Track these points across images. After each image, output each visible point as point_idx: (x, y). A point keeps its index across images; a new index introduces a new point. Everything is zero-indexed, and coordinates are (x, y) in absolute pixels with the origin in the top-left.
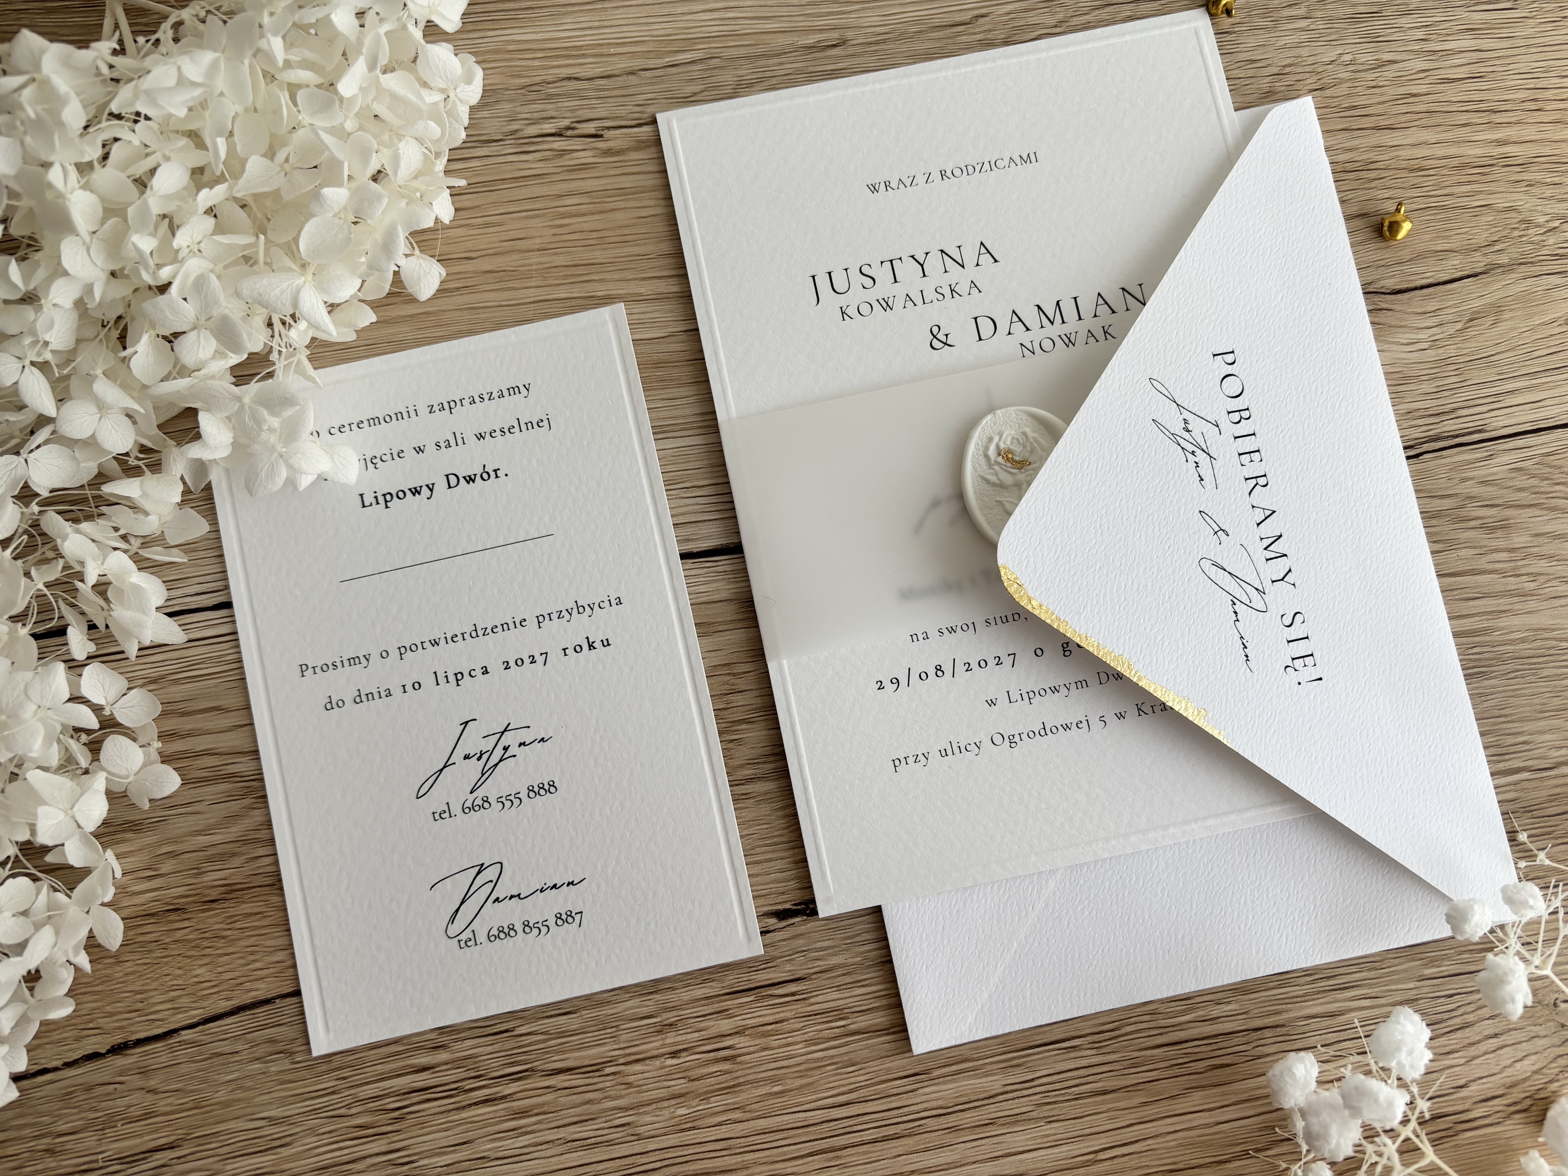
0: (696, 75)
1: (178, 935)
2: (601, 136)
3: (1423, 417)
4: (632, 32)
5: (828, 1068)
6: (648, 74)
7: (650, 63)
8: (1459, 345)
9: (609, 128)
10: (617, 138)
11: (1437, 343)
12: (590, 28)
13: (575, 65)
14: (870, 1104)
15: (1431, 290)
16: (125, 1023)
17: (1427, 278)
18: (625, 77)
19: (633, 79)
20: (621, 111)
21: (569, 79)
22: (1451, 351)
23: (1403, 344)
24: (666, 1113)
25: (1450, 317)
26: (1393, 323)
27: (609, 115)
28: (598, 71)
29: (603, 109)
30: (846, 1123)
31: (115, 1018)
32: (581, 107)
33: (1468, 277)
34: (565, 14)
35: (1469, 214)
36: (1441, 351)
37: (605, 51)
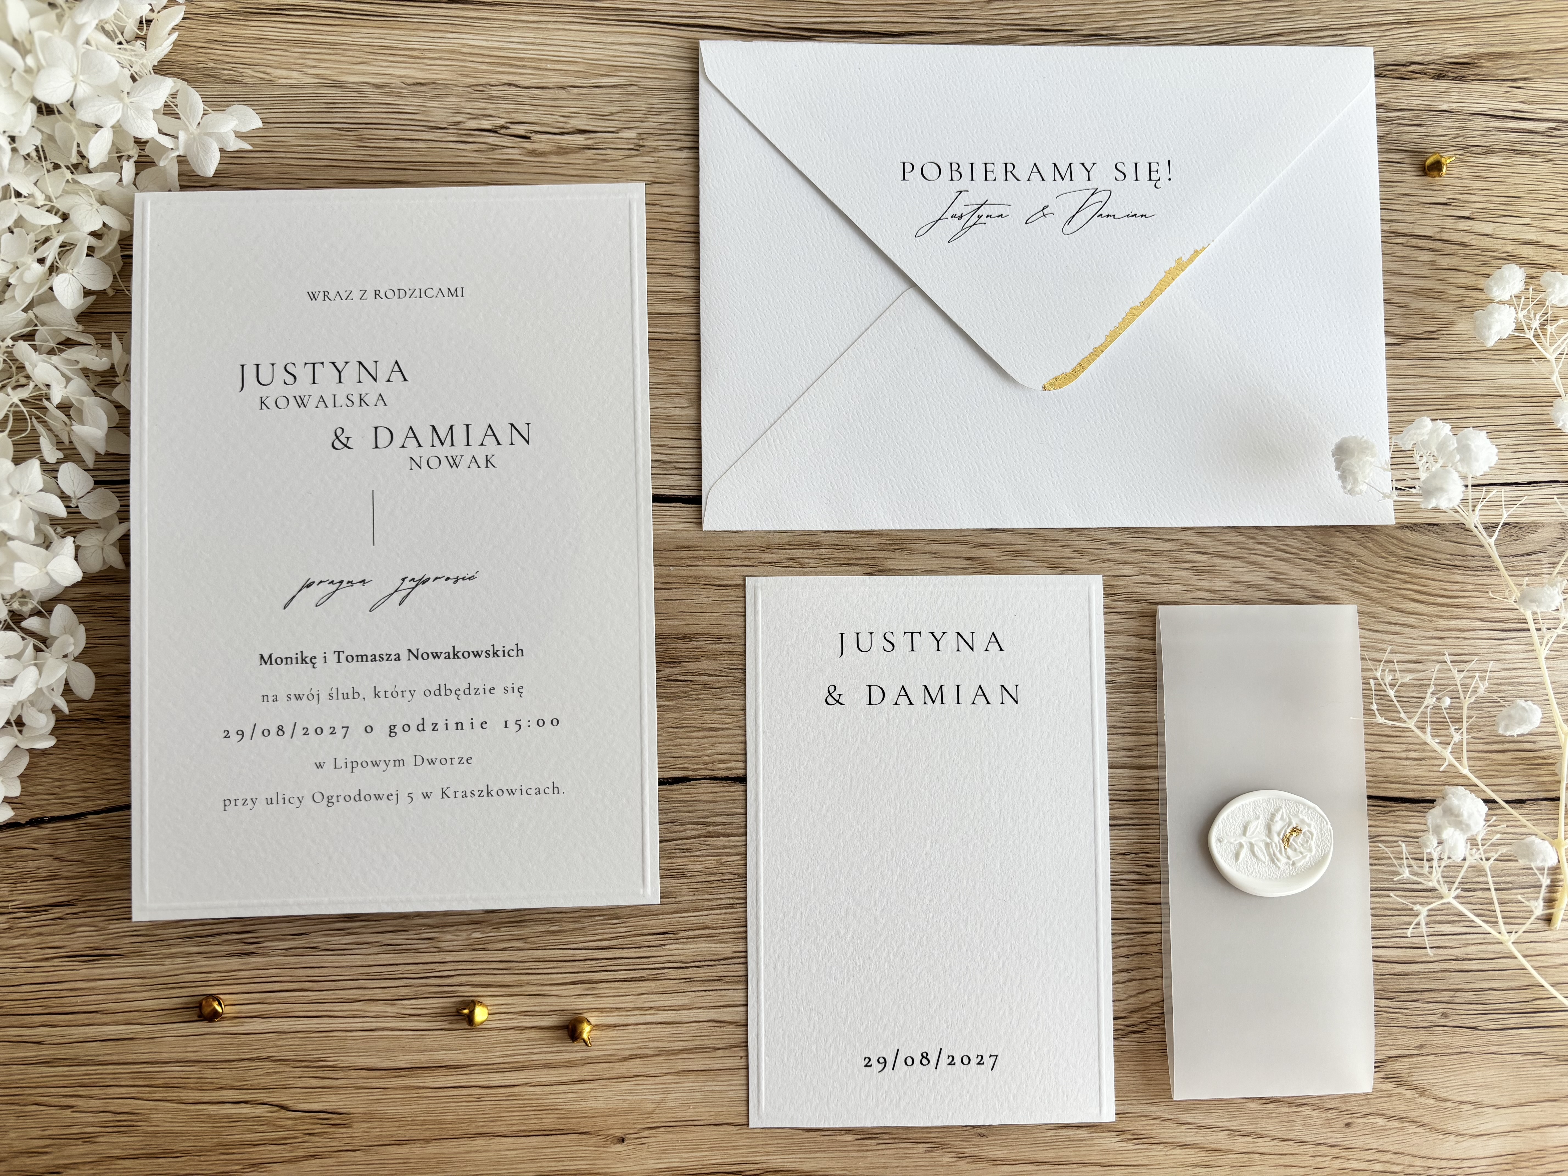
0: (615, 97)
1: (95, 739)
2: (529, 138)
4: (567, 53)
6: (576, 90)
7: (578, 82)
9: (537, 132)
10: (542, 142)
12: (533, 44)
13: (516, 73)
14: (626, 951)
16: (44, 802)
18: (556, 91)
19: (563, 94)
20: (549, 120)
21: (510, 85)
27: (538, 121)
28: (534, 82)
29: (534, 115)
31: (36, 797)
32: (516, 111)
37: (543, 65)
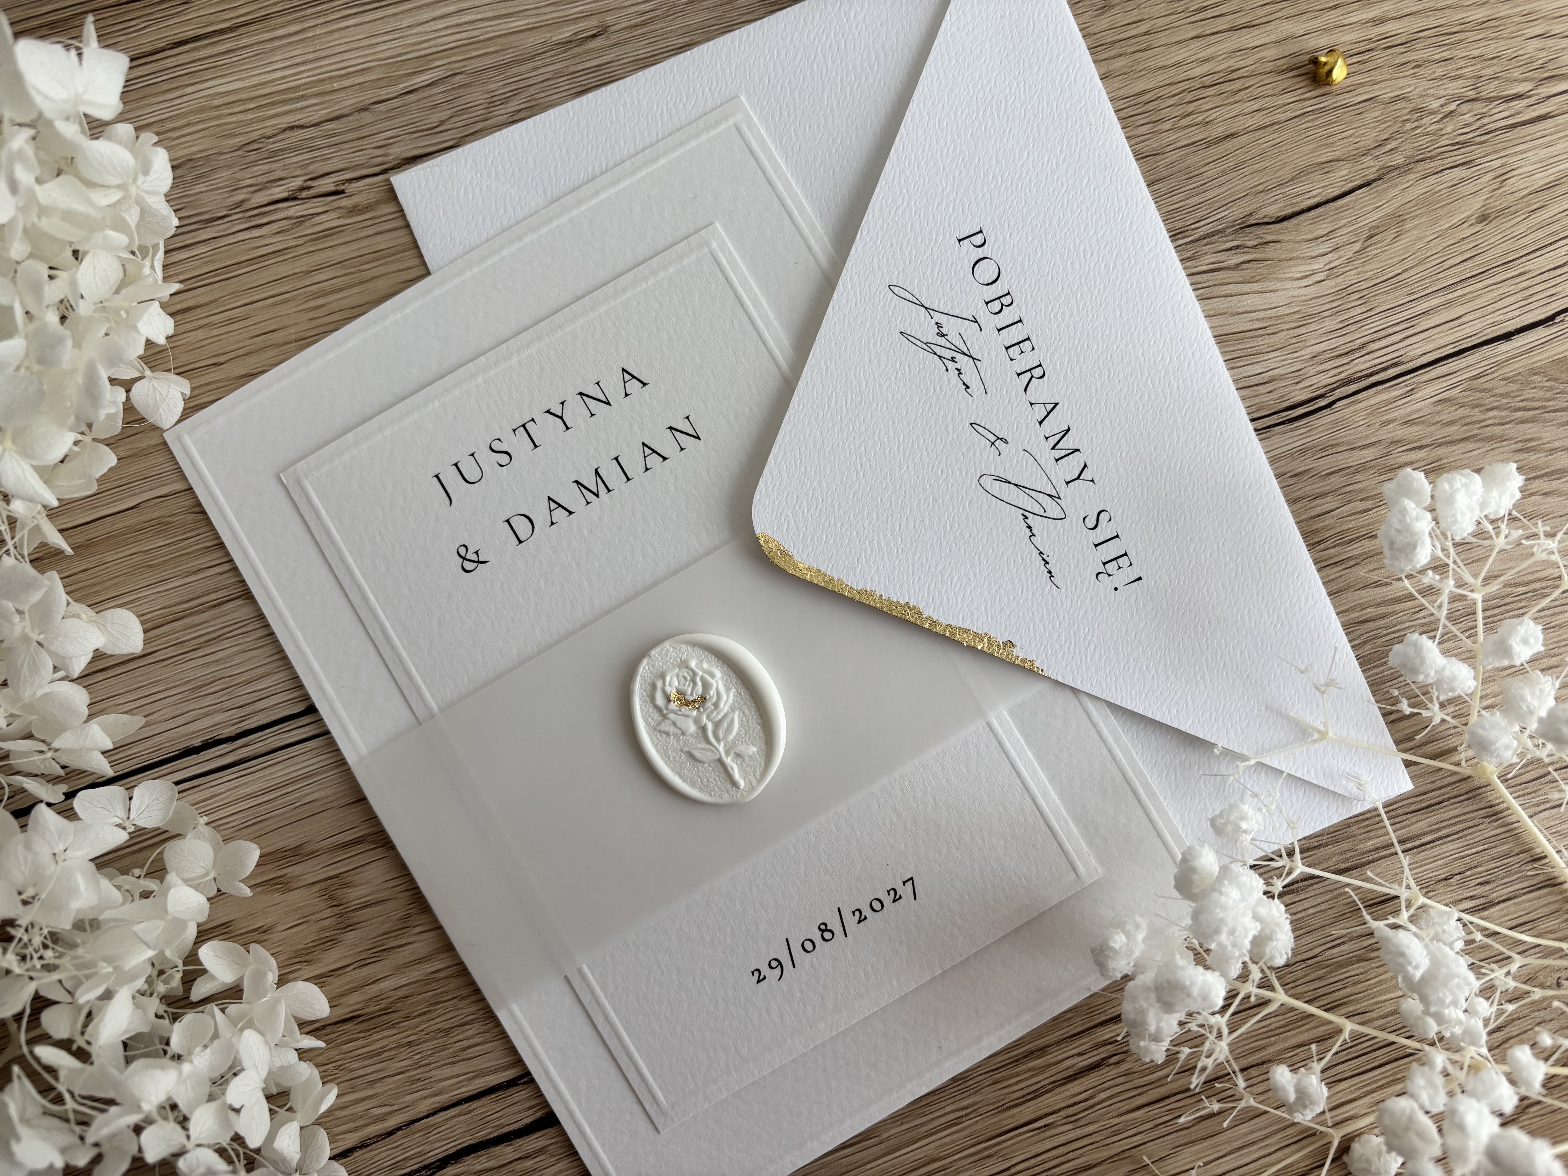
0: (439, 99)
2: (343, 192)
3: (1330, 359)
4: (354, 60)
6: (382, 107)
7: (384, 94)
8: (1359, 270)
9: (350, 181)
10: (361, 191)
11: (1335, 271)
12: (305, 63)
13: (296, 110)
15: (1320, 210)
17: (1314, 197)
18: (357, 116)
19: (367, 117)
20: (360, 158)
21: (292, 128)
22: (1352, 277)
23: (1297, 279)
25: (1345, 238)
26: (1283, 257)
27: (347, 165)
28: (323, 113)
29: (339, 159)
32: (313, 160)
33: (1360, 187)
34: (272, 50)
35: (1352, 113)
36: (1341, 279)
37: (327, 87)
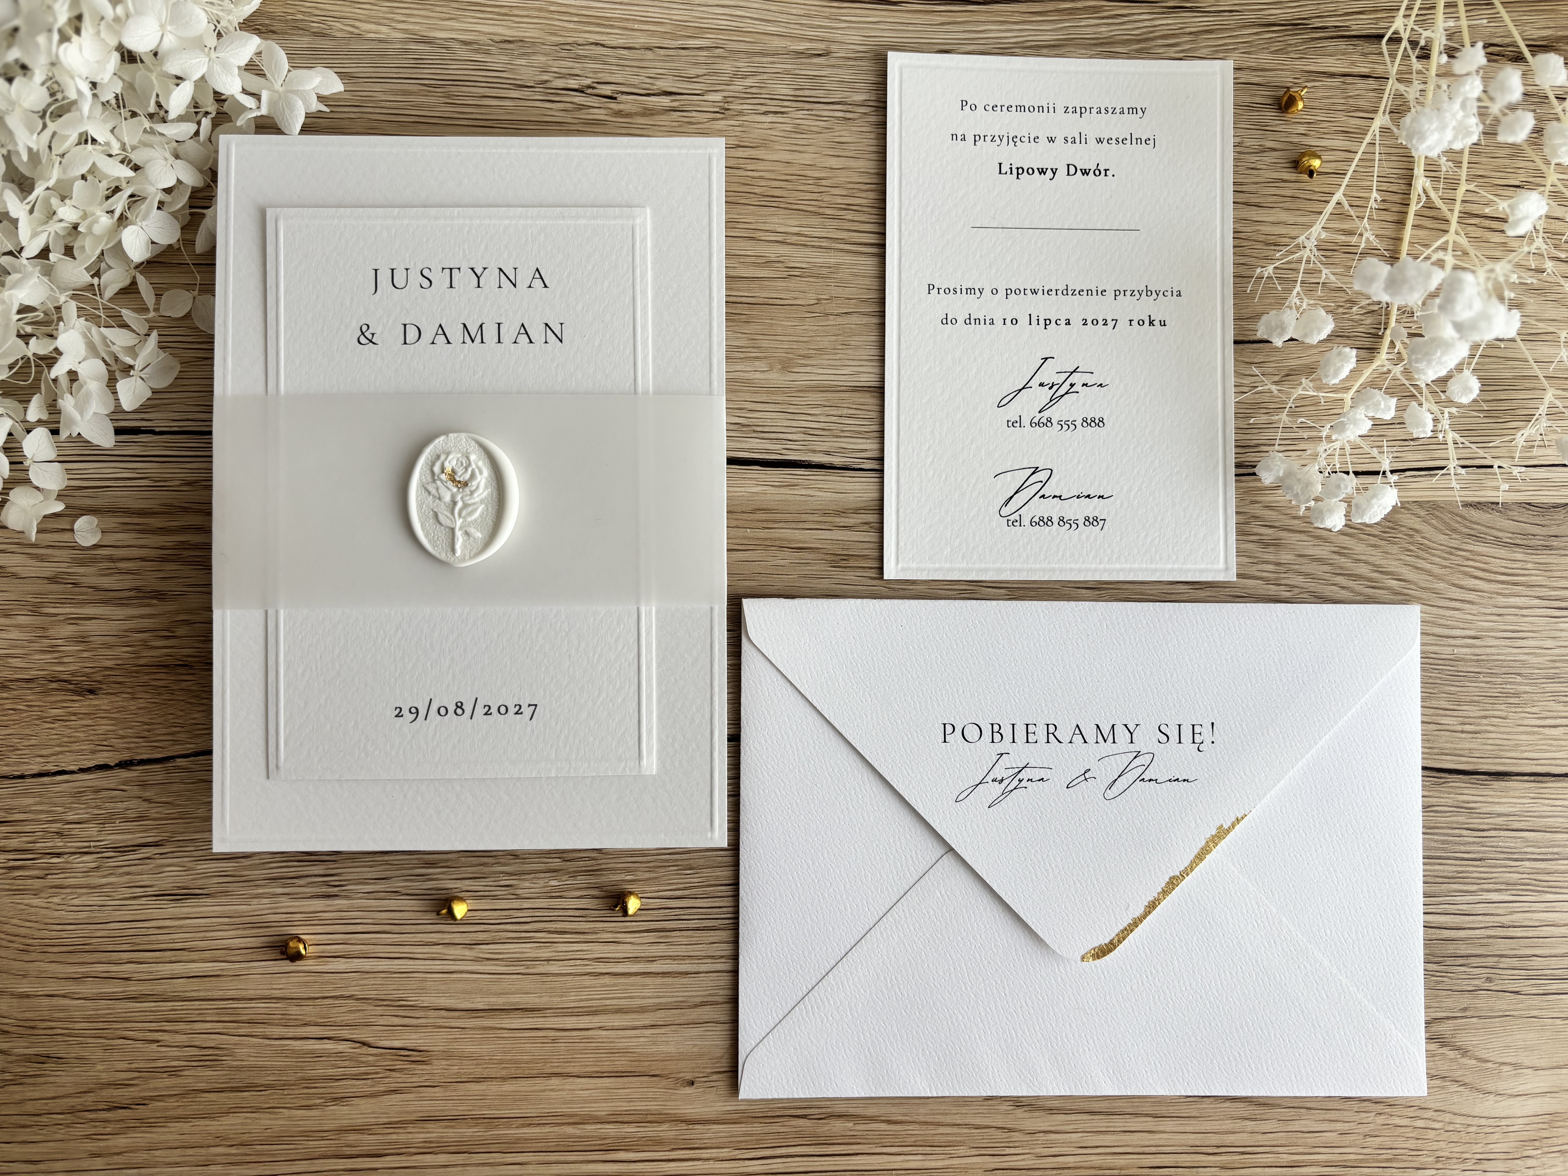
0: (702, 60)
1: (183, 685)
2: (615, 98)
4: (653, 13)
5: (672, 868)
6: (662, 52)
7: (666, 43)
9: (623, 93)
10: (628, 103)
13: (603, 33)
14: (699, 900)
16: (133, 746)
18: (642, 51)
19: (649, 55)
20: (635, 80)
21: (597, 44)
24: (541, 883)
27: (624, 82)
28: (621, 42)
29: (622, 76)
30: (678, 912)
31: (125, 741)
32: (602, 71)
37: (630, 25)
